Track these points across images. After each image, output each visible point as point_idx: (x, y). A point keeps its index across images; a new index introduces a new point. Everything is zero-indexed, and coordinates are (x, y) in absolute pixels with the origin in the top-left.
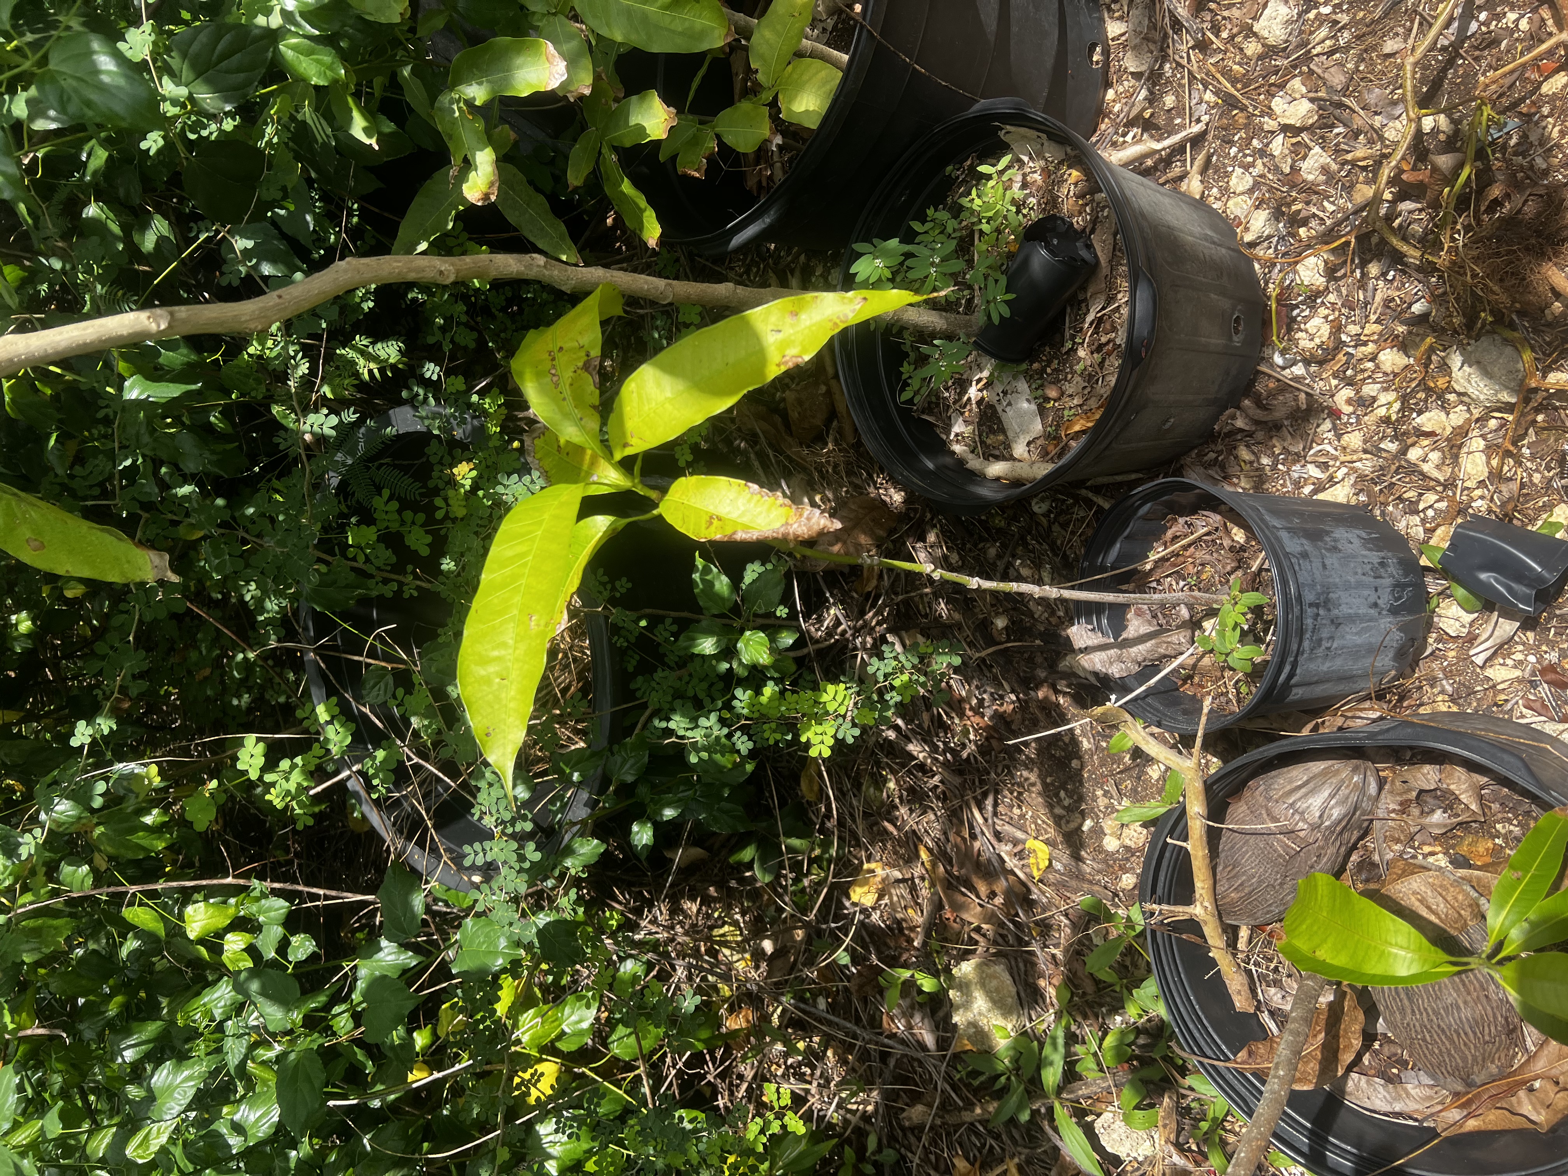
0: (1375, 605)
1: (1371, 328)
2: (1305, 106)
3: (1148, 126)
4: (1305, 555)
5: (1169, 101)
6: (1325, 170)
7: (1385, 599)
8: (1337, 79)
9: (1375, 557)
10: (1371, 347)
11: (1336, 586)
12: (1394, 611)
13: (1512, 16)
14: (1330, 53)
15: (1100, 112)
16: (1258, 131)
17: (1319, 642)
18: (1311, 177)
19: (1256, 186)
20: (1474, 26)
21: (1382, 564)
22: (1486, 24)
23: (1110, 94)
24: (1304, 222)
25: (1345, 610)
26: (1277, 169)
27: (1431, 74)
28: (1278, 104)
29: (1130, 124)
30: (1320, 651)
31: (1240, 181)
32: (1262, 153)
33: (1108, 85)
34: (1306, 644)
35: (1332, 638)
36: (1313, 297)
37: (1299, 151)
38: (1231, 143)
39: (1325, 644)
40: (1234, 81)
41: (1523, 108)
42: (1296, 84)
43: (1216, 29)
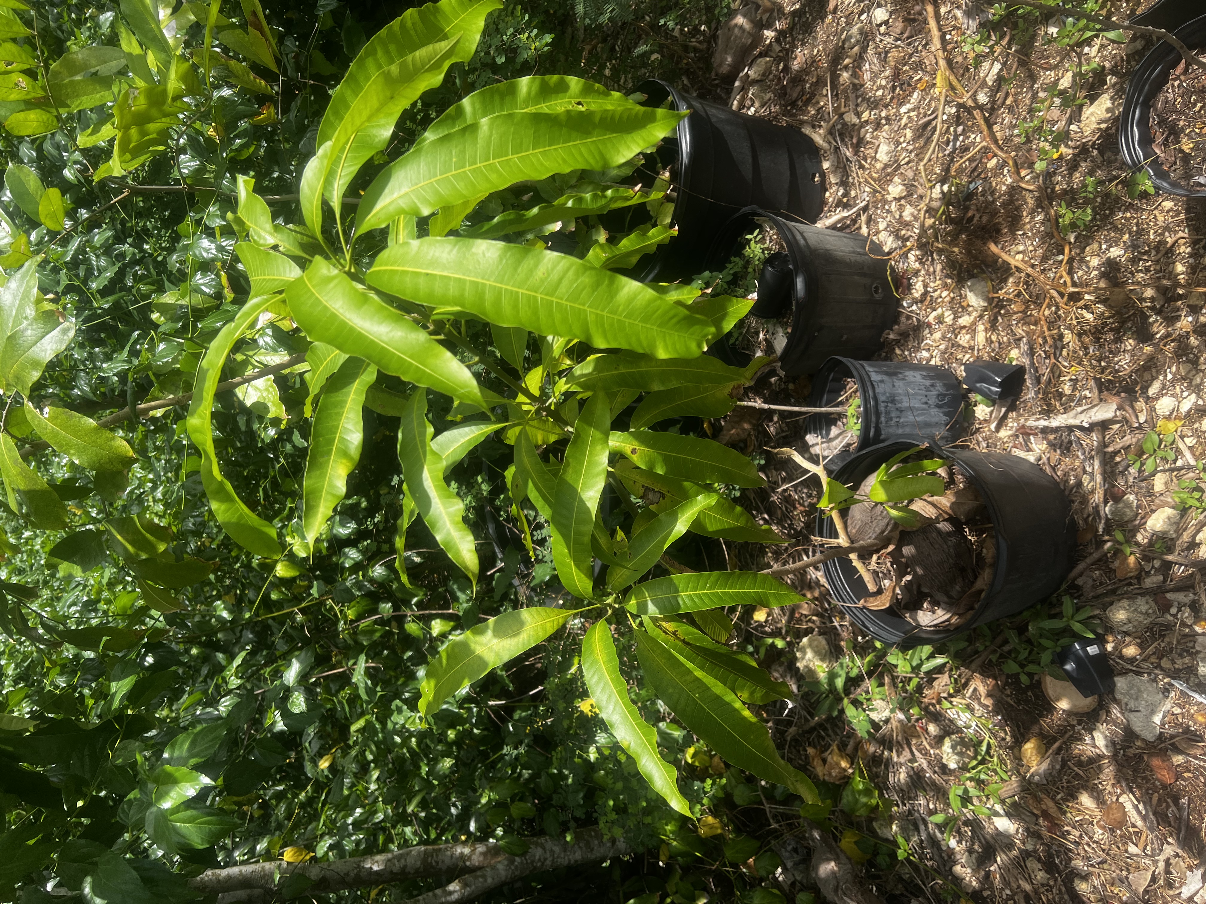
0: (926, 403)
1: (938, 282)
2: (901, 187)
3: (846, 206)
4: (882, 381)
5: (853, 193)
6: (912, 215)
7: (933, 401)
8: (910, 174)
9: (928, 383)
10: (939, 292)
11: (900, 394)
12: (938, 406)
13: (973, 136)
14: (908, 163)
15: (823, 202)
16: (885, 202)
17: (891, 419)
18: (908, 219)
19: (888, 226)
20: (958, 143)
21: (932, 386)
22: (963, 141)
23: (827, 194)
24: (908, 239)
25: (905, 404)
26: (894, 218)
27: (945, 166)
28: (890, 189)
29: (837, 206)
30: (892, 423)
31: (882, 225)
32: (888, 211)
33: (826, 190)
34: (883, 419)
35: (899, 417)
36: (916, 273)
37: (901, 208)
38: (877, 208)
39: (895, 420)
40: (875, 181)
41: (983, 176)
42: (896, 179)
43: (865, 159)
